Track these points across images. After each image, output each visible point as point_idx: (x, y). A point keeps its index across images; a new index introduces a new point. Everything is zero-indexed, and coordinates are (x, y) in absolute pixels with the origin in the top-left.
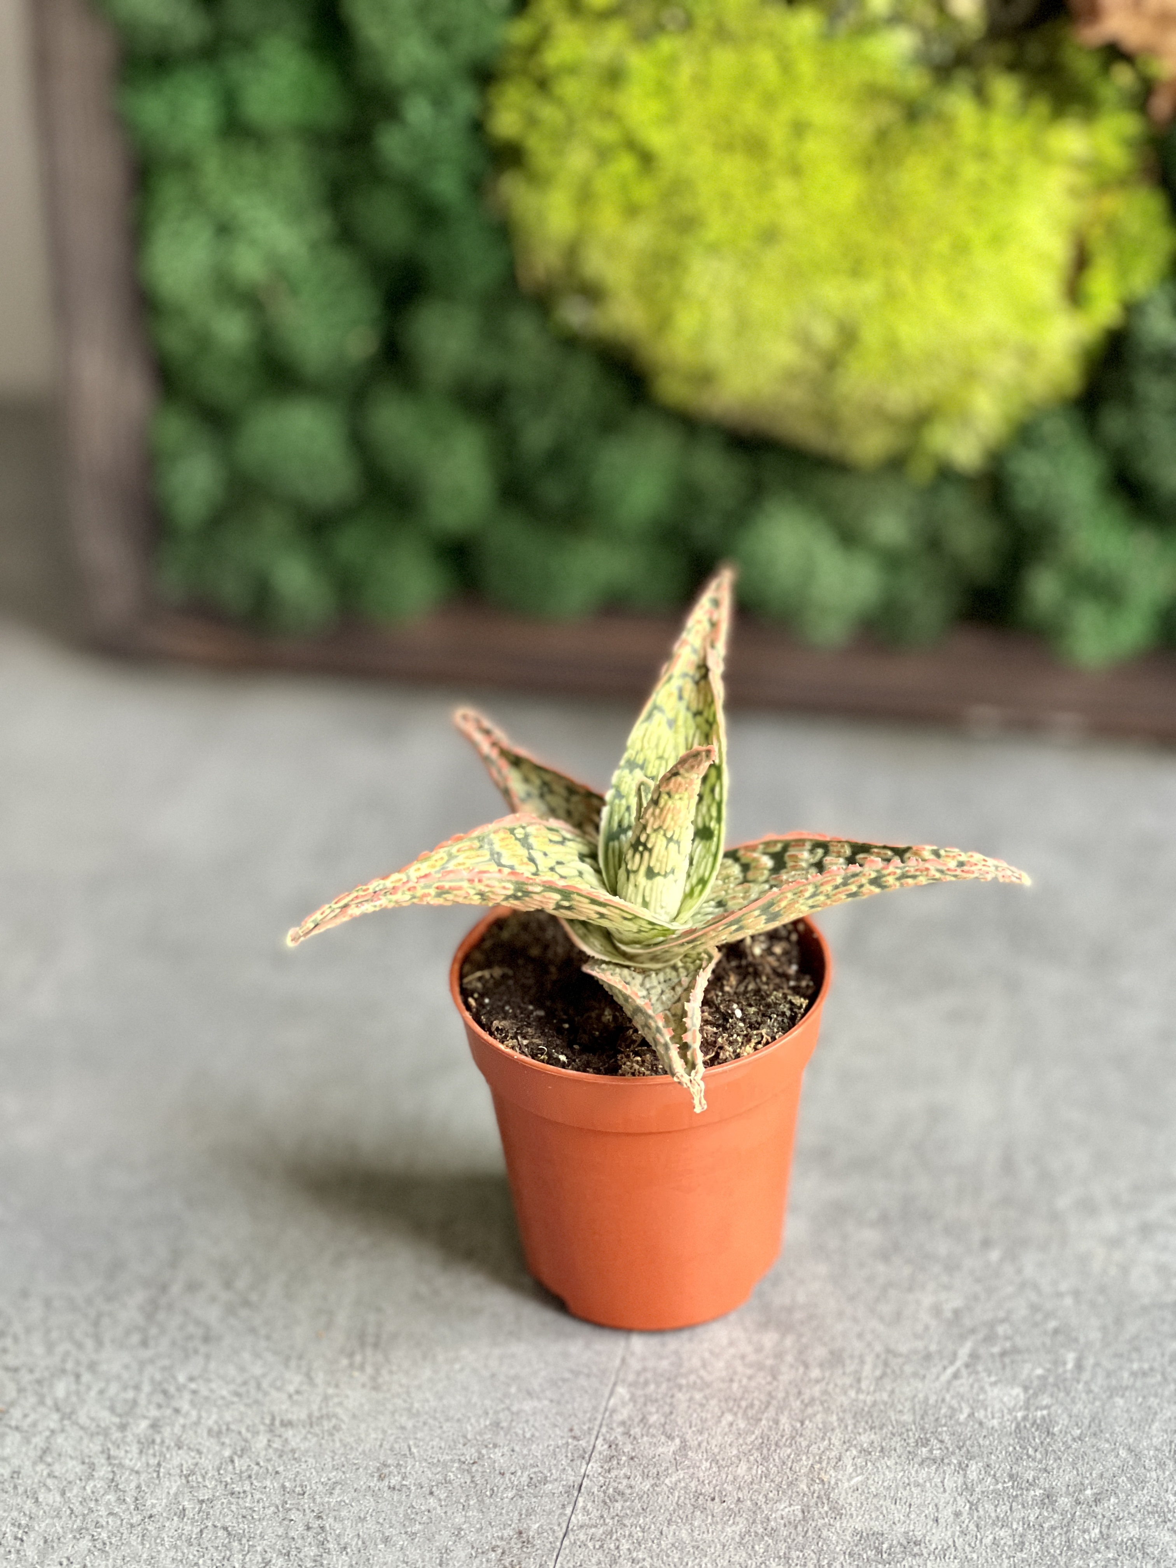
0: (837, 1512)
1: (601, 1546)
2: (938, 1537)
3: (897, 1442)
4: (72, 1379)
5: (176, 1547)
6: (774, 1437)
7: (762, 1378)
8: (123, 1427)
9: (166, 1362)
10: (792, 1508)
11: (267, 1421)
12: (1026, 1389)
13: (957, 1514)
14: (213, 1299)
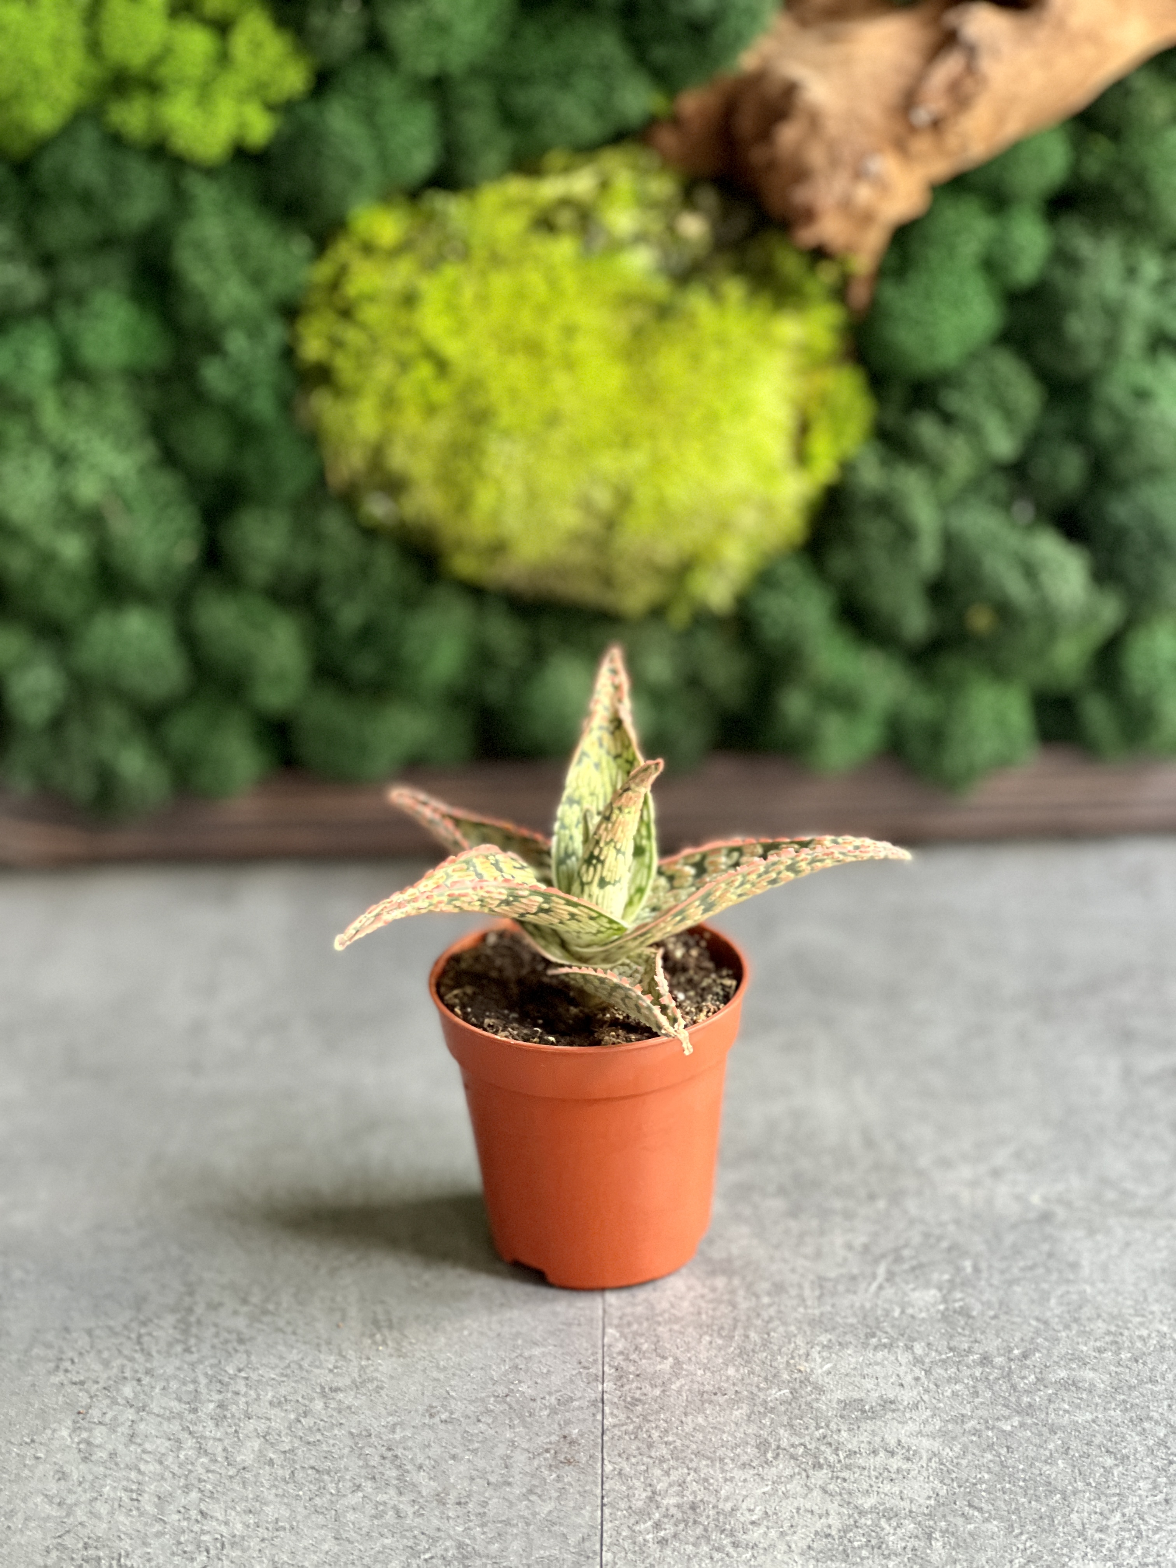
0: (820, 1390)
1: (635, 1438)
2: (907, 1396)
3: (849, 1338)
4: (135, 1383)
5: (274, 1486)
6: (749, 1347)
7: (724, 1309)
8: (195, 1411)
9: (214, 1361)
10: (782, 1392)
11: (318, 1390)
12: (940, 1289)
13: (917, 1379)
14: (235, 1313)
